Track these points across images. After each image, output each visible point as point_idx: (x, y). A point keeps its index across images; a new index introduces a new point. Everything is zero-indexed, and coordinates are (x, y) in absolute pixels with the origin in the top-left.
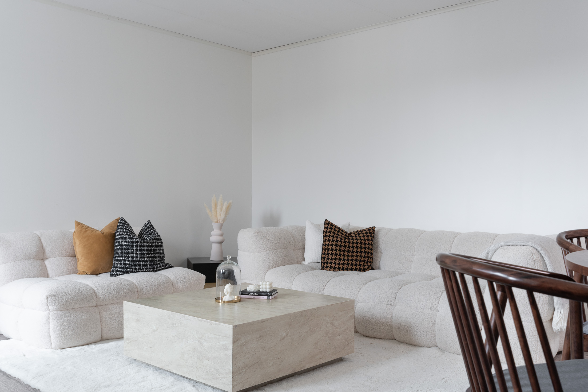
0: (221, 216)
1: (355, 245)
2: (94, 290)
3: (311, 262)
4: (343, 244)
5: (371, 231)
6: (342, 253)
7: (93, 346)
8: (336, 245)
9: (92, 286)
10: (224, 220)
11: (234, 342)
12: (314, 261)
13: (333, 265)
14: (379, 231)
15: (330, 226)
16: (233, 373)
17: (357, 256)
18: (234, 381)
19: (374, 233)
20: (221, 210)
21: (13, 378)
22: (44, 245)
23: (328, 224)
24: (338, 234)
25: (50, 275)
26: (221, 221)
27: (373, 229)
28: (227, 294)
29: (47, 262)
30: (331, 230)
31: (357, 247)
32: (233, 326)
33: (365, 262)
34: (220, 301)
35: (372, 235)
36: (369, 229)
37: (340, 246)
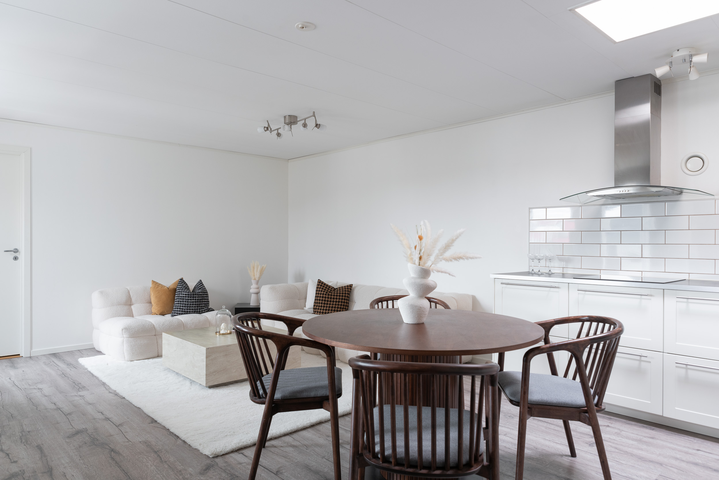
0: (257, 275)
1: (335, 297)
2: (154, 325)
3: (309, 308)
4: (327, 296)
5: (349, 288)
6: (326, 302)
7: (151, 360)
8: (323, 297)
9: (153, 323)
10: (259, 278)
11: (207, 357)
12: (311, 308)
13: (319, 311)
14: (355, 287)
15: (320, 284)
16: (206, 375)
17: (336, 305)
18: (206, 380)
19: (350, 289)
20: (257, 272)
21: (95, 377)
22: (131, 296)
23: (320, 282)
24: (325, 290)
25: (134, 315)
26: (257, 279)
27: (351, 286)
28: (223, 329)
29: (132, 307)
30: (321, 286)
31: (337, 299)
32: (206, 348)
33: (341, 309)
34: (218, 334)
35: (349, 290)
36: (348, 286)
37: (325, 297)
